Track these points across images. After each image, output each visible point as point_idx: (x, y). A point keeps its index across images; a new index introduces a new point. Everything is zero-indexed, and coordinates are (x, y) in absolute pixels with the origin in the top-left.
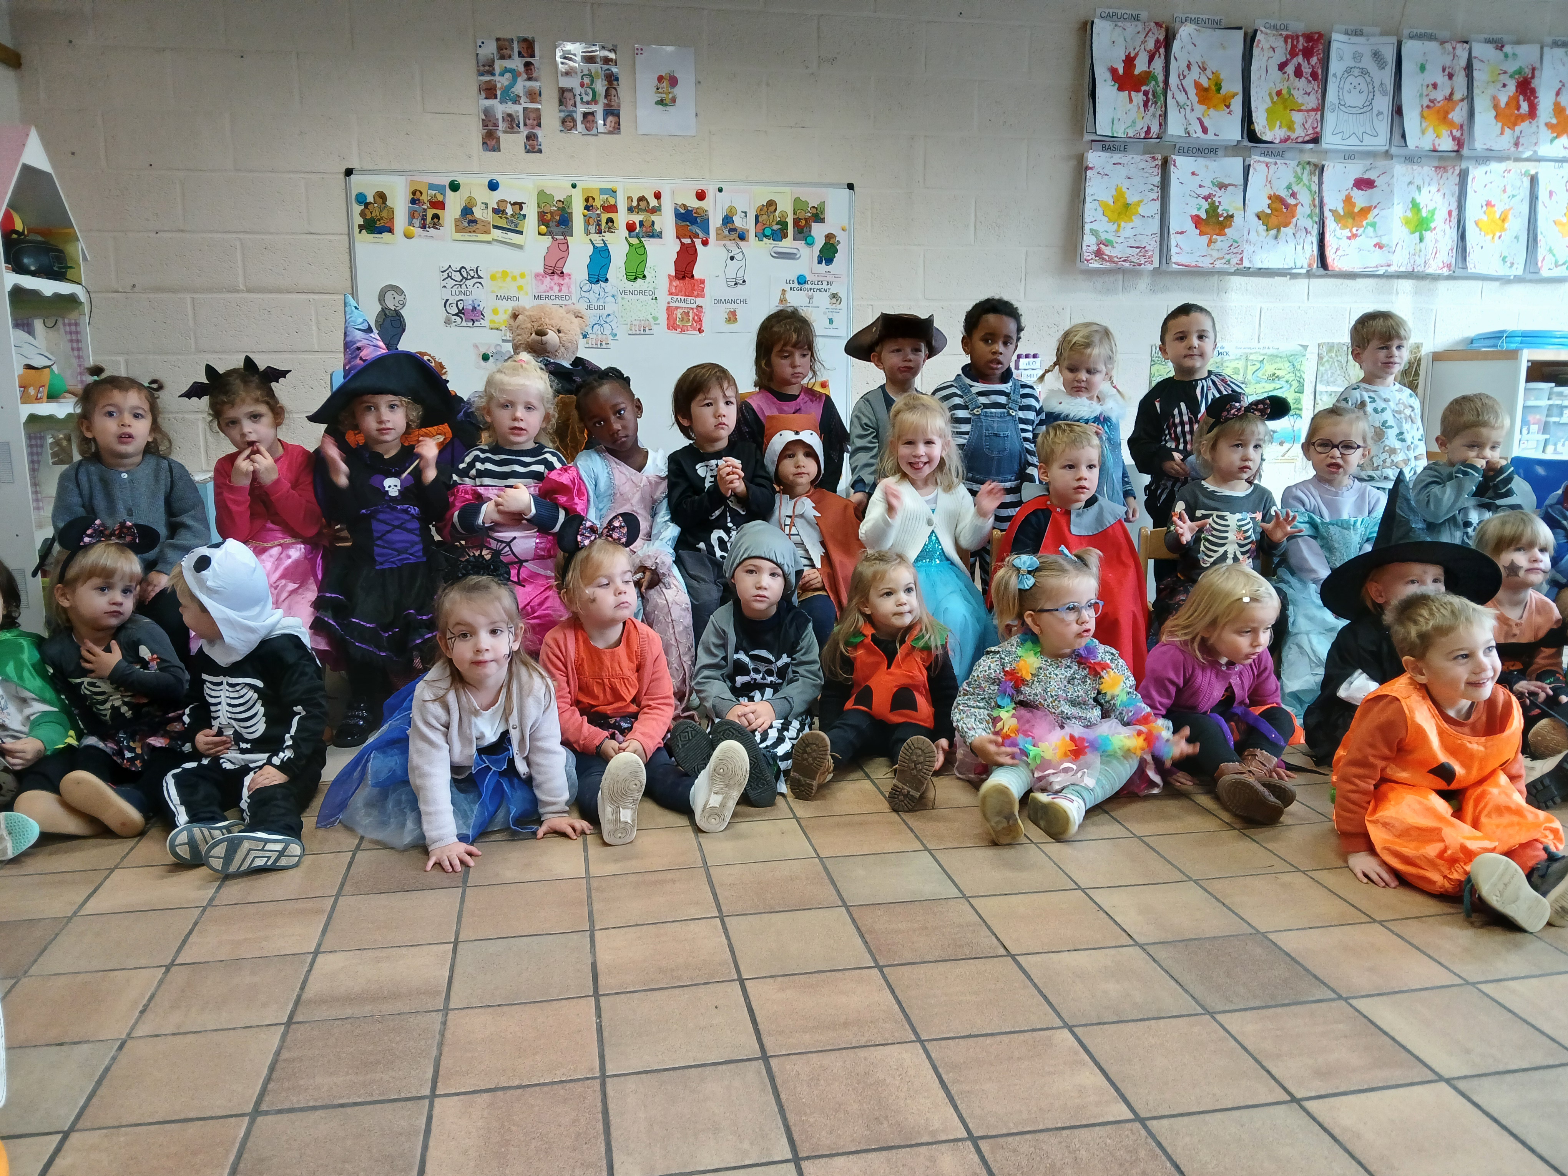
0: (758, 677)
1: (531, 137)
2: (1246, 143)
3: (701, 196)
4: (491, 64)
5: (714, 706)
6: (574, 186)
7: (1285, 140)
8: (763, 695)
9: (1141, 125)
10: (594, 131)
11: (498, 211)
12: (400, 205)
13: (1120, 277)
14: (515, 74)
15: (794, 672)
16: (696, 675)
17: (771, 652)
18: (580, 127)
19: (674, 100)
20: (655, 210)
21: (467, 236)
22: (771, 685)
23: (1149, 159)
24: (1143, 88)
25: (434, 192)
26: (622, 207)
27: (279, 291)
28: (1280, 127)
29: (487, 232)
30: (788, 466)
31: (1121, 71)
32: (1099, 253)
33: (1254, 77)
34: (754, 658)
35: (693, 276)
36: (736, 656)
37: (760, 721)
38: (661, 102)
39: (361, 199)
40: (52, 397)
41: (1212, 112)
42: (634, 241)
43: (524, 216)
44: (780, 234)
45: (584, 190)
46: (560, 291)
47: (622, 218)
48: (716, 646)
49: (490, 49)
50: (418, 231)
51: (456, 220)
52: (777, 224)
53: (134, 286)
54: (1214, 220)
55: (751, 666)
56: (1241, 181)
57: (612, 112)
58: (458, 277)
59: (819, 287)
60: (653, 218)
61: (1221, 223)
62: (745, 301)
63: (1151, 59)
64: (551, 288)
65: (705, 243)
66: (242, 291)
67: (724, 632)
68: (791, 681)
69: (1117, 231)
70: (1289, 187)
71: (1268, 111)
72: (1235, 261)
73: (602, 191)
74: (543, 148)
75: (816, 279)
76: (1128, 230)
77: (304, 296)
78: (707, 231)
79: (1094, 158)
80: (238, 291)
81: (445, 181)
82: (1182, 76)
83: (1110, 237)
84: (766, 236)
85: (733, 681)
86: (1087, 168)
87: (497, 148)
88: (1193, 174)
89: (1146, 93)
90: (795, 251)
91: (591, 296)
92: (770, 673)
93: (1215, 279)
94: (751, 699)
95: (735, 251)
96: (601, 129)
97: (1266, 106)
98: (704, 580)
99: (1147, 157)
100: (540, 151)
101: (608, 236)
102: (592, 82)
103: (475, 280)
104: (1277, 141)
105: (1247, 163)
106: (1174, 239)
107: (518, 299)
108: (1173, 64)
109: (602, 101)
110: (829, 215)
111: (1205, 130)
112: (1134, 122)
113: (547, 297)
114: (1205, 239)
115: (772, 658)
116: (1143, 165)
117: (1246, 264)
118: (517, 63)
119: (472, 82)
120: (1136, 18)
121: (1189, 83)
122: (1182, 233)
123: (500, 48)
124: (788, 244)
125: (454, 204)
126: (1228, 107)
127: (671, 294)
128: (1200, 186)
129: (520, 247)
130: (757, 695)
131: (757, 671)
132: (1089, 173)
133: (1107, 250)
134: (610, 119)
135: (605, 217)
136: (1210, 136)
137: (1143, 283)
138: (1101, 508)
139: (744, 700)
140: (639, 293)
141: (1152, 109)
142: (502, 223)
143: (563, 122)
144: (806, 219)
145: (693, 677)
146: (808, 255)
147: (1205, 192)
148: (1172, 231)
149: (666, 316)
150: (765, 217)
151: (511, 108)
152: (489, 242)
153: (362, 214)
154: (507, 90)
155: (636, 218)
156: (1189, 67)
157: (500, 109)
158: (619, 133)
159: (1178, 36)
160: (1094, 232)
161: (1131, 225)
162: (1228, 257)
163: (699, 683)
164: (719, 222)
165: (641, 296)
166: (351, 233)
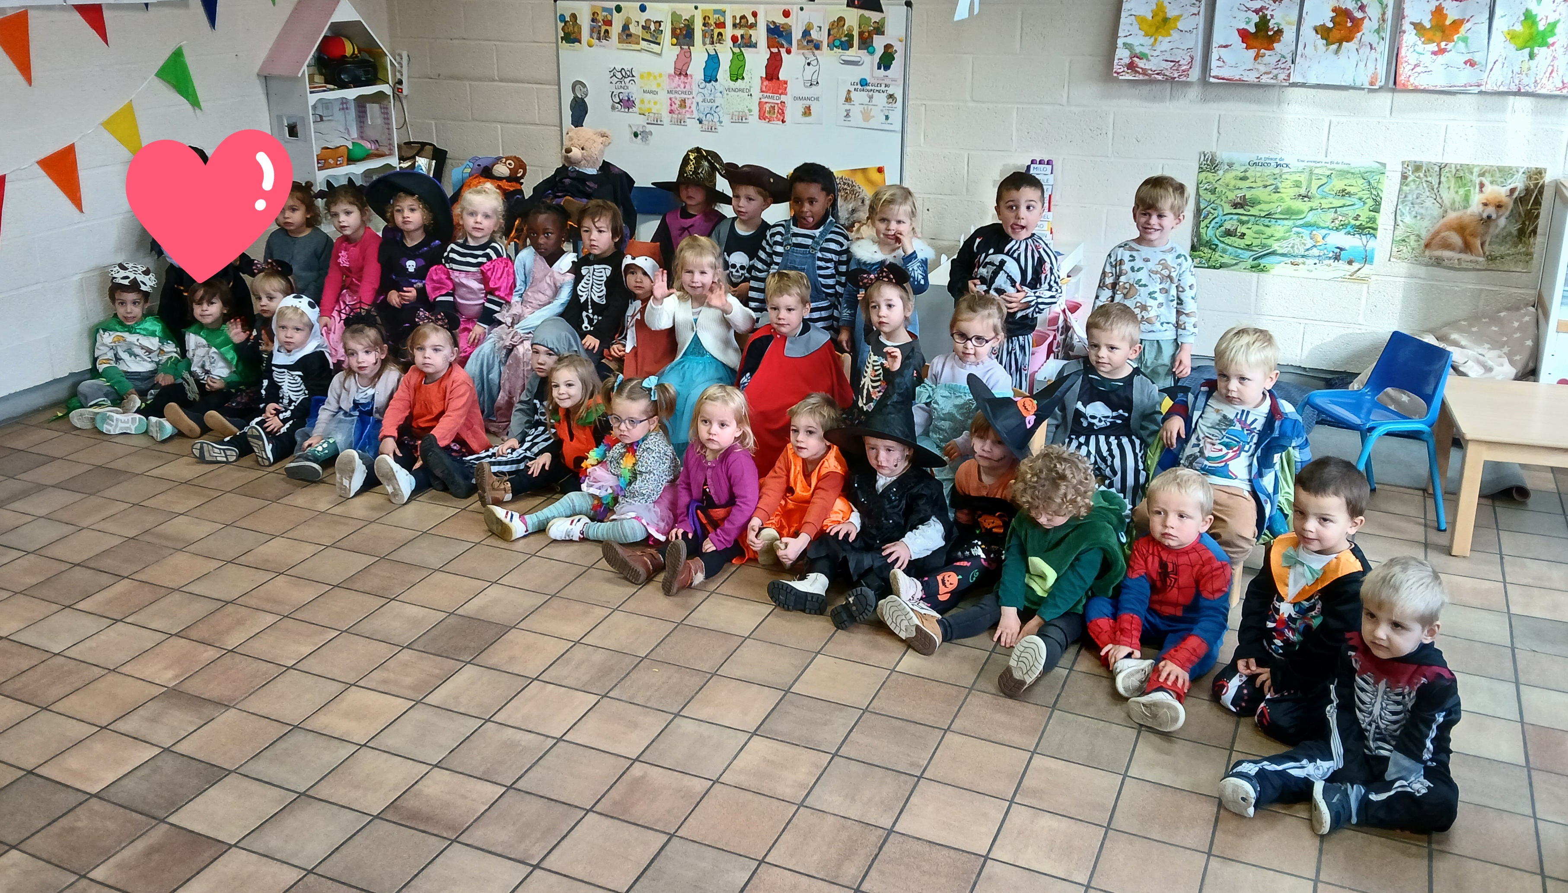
3: (786, 14)
11: (646, 28)
12: (585, 22)
20: (753, 26)
21: (625, 46)
25: (604, 13)
26: (729, 24)
27: (518, 81)
29: (638, 43)
30: (630, 280)
32: (1131, 66)
35: (778, 79)
36: (535, 402)
39: (562, 18)
40: (352, 161)
42: (737, 50)
43: (662, 31)
44: (847, 45)
45: (703, 11)
46: (685, 87)
47: (729, 31)
51: (619, 35)
52: (846, 36)
54: (1262, 33)
58: (619, 75)
59: (878, 88)
60: (751, 32)
61: (1270, 37)
62: (817, 99)
65: (789, 52)
72: (1282, 76)
73: (716, 12)
75: (876, 82)
76: (1164, 44)
77: (530, 85)
78: (790, 42)
80: (496, 81)
81: (612, 5)
83: (1145, 50)
84: (835, 47)
85: (533, 417)
90: (857, 59)
91: (705, 91)
93: (1265, 92)
95: (811, 58)
103: (630, 78)
106: (1217, 54)
107: (657, 93)
110: (889, 29)
113: (677, 92)
114: (1252, 53)
117: (1295, 78)
122: (1225, 47)
124: (854, 53)
125: (618, 21)
127: (762, 91)
130: (541, 428)
133: (1141, 64)
135: (716, 31)
137: (1194, 93)
138: (809, 339)
140: (739, 90)
142: (648, 37)
144: (869, 32)
146: (869, 62)
147: (1257, 5)
148: (1215, 45)
149: (758, 109)
150: (836, 30)
152: (639, 51)
153: (563, 29)
155: (739, 33)
160: (1128, 46)
161: (1168, 39)
162: (1275, 72)
164: (800, 35)
165: (740, 93)
166: (557, 43)
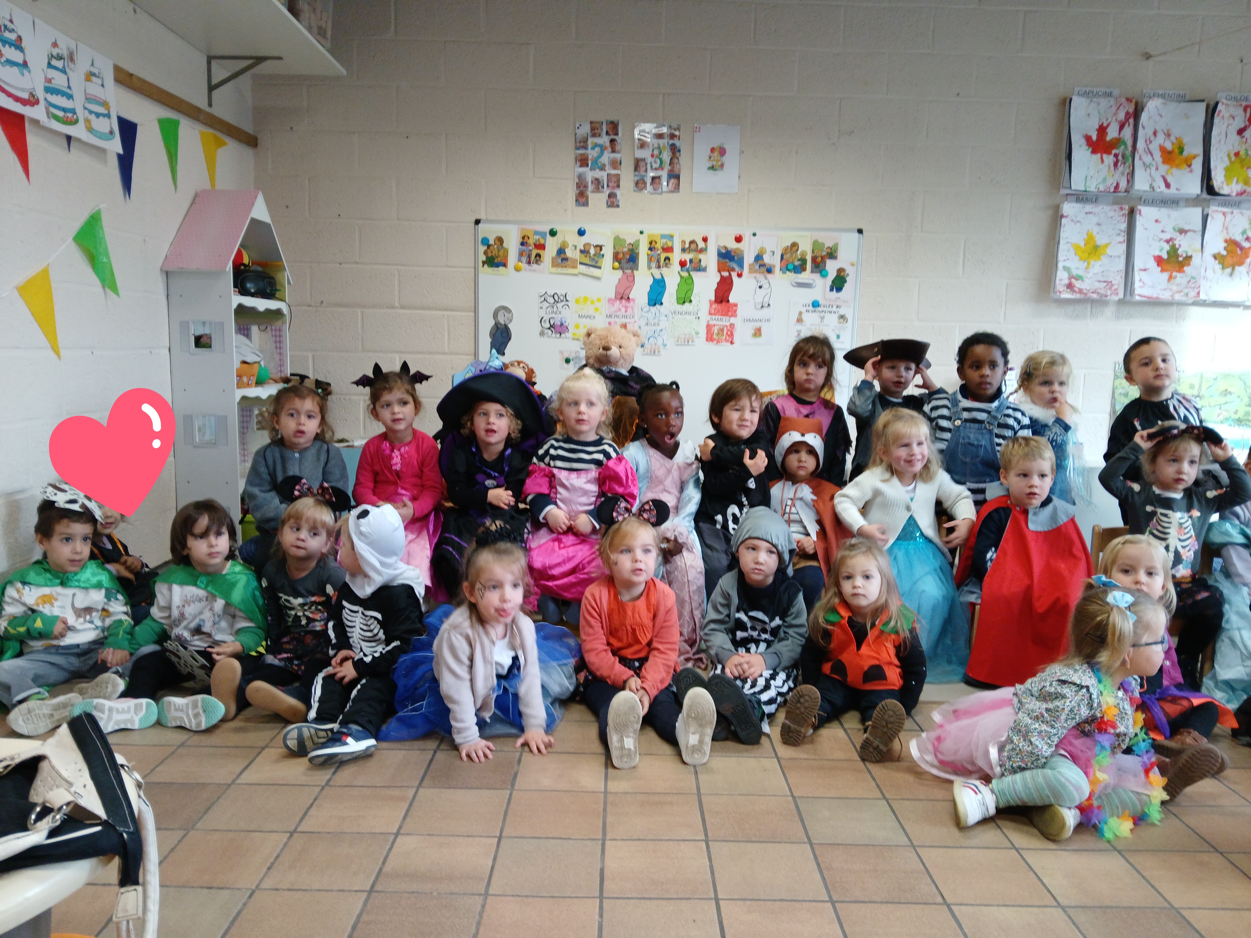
0: (755, 634)
1: (612, 196)
2: (1205, 195)
3: (739, 239)
4: (585, 141)
5: (717, 655)
6: (641, 233)
7: (1241, 194)
8: (757, 648)
9: (1111, 182)
10: (660, 190)
11: (584, 252)
12: (512, 246)
13: (1089, 305)
14: (603, 148)
15: (785, 632)
16: (705, 627)
17: (766, 613)
18: (649, 187)
19: (722, 166)
20: (702, 251)
21: (560, 270)
22: (765, 641)
23: (1117, 209)
24: (1114, 152)
25: (537, 237)
26: (677, 248)
27: (423, 308)
28: (1237, 182)
29: (575, 267)
30: (793, 460)
31: (1094, 138)
32: (1070, 286)
33: (1214, 141)
34: (751, 618)
35: (728, 301)
36: (738, 615)
37: (752, 670)
38: (712, 168)
39: (485, 241)
40: (259, 383)
41: (1175, 171)
42: (685, 274)
43: (603, 256)
44: (800, 268)
45: (649, 236)
46: (626, 311)
47: (677, 256)
48: (722, 605)
49: (586, 129)
50: (523, 265)
51: (553, 259)
52: (799, 260)
53: (322, 302)
54: (1174, 259)
55: (749, 625)
56: (1199, 227)
57: (674, 176)
58: (551, 300)
59: (830, 309)
60: (701, 256)
61: (1180, 263)
62: (770, 321)
63: (1122, 127)
64: (620, 310)
65: (740, 275)
66: (397, 308)
67: (729, 595)
68: (781, 640)
69: (1087, 268)
70: (1244, 232)
71: (1227, 169)
72: (1192, 294)
73: (663, 236)
74: (620, 204)
75: (828, 303)
76: (1097, 267)
77: (440, 313)
78: (742, 267)
79: (1069, 208)
80: (393, 307)
81: (547, 229)
82: (1148, 142)
83: (1080, 272)
84: (788, 270)
85: (734, 635)
86: (1062, 216)
87: (586, 204)
88: (1157, 221)
89: (1116, 156)
90: (811, 282)
91: (650, 316)
92: (764, 631)
93: (1174, 308)
94: (748, 650)
95: (763, 282)
96: (665, 188)
97: (1224, 165)
98: (717, 550)
99: (1116, 207)
100: (618, 206)
101: (664, 270)
102: (660, 153)
103: (563, 303)
104: (1234, 194)
105: (1205, 213)
106: (1137, 276)
107: (594, 317)
108: (1141, 132)
109: (667, 167)
110: (842, 253)
111: (1168, 185)
112: (1105, 180)
113: (617, 316)
114: (1166, 275)
115: (766, 619)
116: (1111, 214)
117: (1203, 296)
118: (604, 140)
119: (570, 154)
120: (1110, 95)
121: (1154, 147)
122: (1145, 270)
123: (593, 129)
124: (807, 276)
125: (552, 245)
126: (1190, 166)
127: (710, 314)
128: (1163, 231)
129: (598, 278)
130: (753, 647)
131: (753, 628)
132: (1064, 221)
133: (1078, 284)
134: (673, 181)
135: (663, 256)
136: (1172, 191)
137: (1109, 311)
138: (1055, 509)
139: (742, 651)
140: (686, 313)
141: (1121, 168)
142: (587, 261)
143: (637, 184)
144: (822, 258)
145: (703, 628)
146: (821, 285)
147: (1167, 236)
148: (1136, 269)
149: (705, 331)
150: (789, 255)
151: (598, 174)
152: (576, 275)
153: (485, 253)
154: (595, 161)
155: (687, 257)
156: (1155, 134)
157: (590, 175)
158: (678, 192)
159: (1146, 109)
160: (1065, 268)
161: (1099, 263)
162: (1186, 291)
163: (706, 634)
164: (752, 259)
165: (687, 317)
166: (476, 268)
